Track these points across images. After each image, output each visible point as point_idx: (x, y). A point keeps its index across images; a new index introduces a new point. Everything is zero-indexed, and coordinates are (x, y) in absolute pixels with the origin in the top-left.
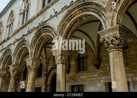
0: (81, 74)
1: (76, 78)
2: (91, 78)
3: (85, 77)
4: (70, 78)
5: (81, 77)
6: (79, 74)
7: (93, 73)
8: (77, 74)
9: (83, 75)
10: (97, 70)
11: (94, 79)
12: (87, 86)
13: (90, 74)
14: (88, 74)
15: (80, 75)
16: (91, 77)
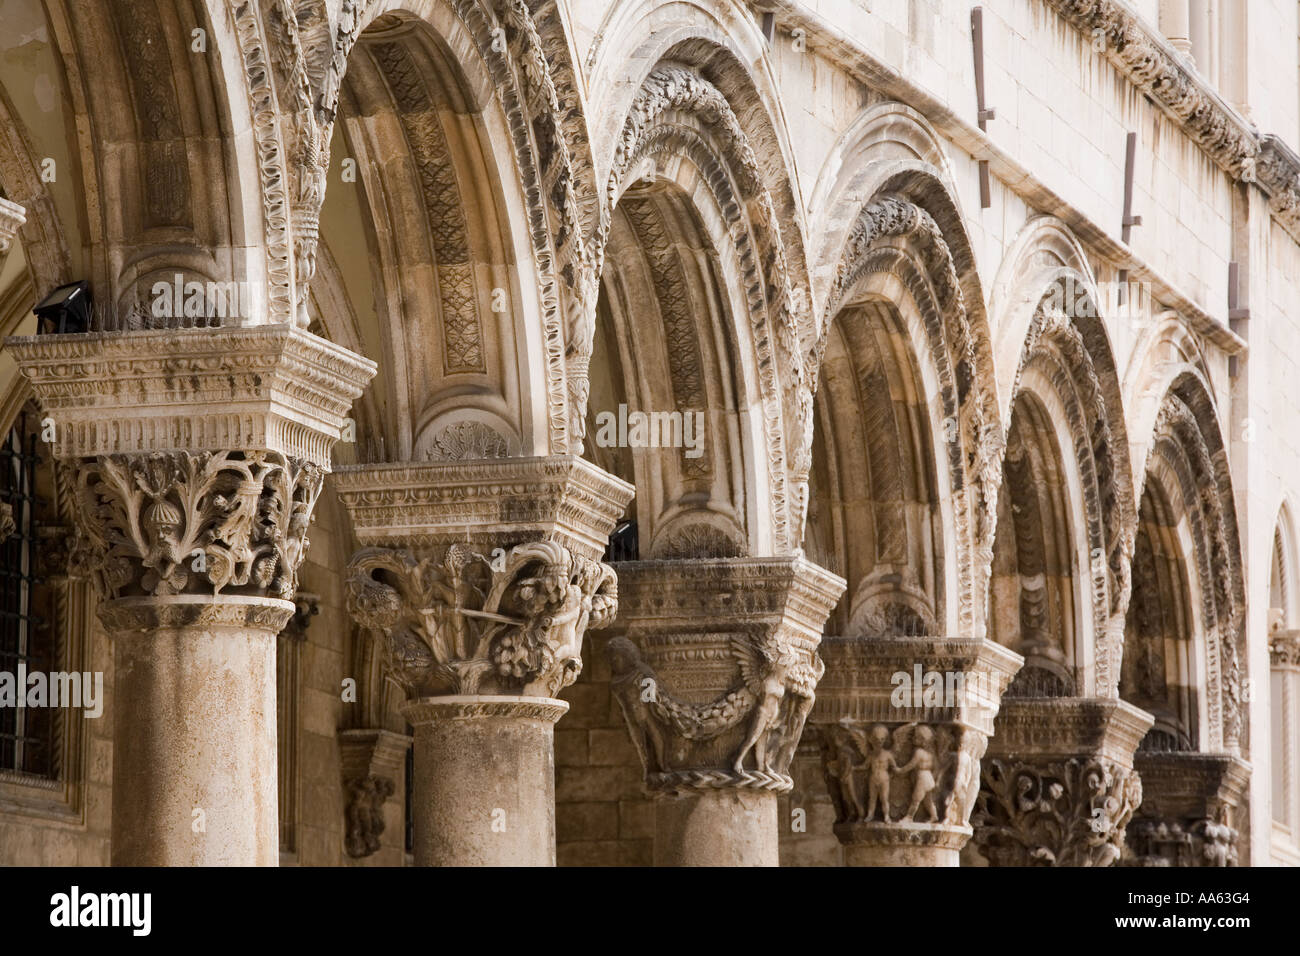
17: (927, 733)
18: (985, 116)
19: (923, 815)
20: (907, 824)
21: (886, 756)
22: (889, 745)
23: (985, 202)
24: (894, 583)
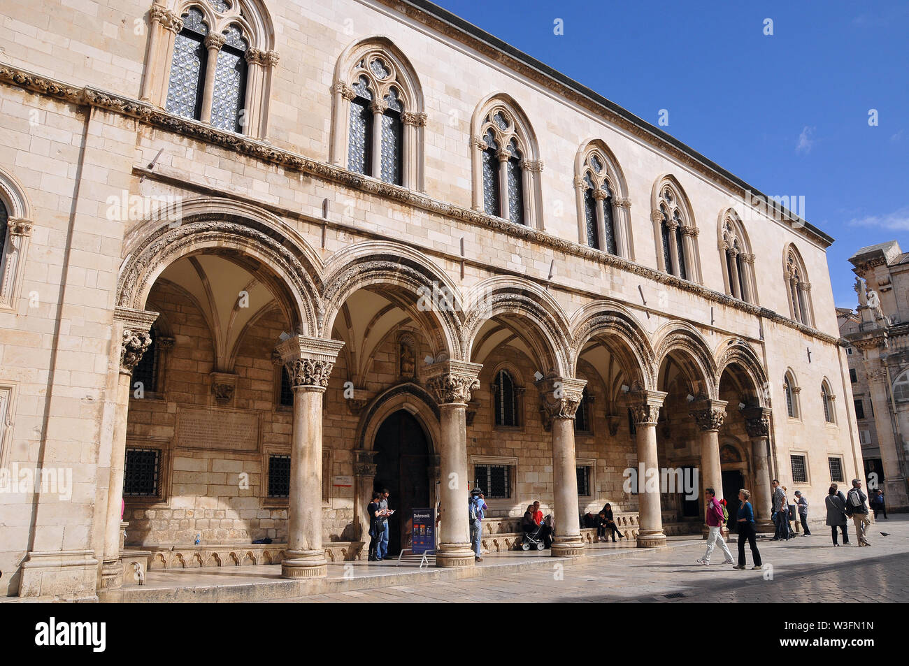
0: (507, 435)
1: (495, 443)
2: (532, 451)
3: (517, 445)
4: (475, 440)
5: (508, 444)
6: (502, 435)
7: (536, 439)
8: (495, 434)
9: (512, 440)
10: (545, 434)
11: (539, 454)
12: (522, 469)
13: (530, 439)
14: (526, 438)
15: (504, 438)
16: (532, 447)
17: (643, 407)
18: (645, 303)
19: (644, 421)
20: (641, 423)
21: (637, 412)
22: (637, 409)
23: (649, 317)
24: (637, 382)
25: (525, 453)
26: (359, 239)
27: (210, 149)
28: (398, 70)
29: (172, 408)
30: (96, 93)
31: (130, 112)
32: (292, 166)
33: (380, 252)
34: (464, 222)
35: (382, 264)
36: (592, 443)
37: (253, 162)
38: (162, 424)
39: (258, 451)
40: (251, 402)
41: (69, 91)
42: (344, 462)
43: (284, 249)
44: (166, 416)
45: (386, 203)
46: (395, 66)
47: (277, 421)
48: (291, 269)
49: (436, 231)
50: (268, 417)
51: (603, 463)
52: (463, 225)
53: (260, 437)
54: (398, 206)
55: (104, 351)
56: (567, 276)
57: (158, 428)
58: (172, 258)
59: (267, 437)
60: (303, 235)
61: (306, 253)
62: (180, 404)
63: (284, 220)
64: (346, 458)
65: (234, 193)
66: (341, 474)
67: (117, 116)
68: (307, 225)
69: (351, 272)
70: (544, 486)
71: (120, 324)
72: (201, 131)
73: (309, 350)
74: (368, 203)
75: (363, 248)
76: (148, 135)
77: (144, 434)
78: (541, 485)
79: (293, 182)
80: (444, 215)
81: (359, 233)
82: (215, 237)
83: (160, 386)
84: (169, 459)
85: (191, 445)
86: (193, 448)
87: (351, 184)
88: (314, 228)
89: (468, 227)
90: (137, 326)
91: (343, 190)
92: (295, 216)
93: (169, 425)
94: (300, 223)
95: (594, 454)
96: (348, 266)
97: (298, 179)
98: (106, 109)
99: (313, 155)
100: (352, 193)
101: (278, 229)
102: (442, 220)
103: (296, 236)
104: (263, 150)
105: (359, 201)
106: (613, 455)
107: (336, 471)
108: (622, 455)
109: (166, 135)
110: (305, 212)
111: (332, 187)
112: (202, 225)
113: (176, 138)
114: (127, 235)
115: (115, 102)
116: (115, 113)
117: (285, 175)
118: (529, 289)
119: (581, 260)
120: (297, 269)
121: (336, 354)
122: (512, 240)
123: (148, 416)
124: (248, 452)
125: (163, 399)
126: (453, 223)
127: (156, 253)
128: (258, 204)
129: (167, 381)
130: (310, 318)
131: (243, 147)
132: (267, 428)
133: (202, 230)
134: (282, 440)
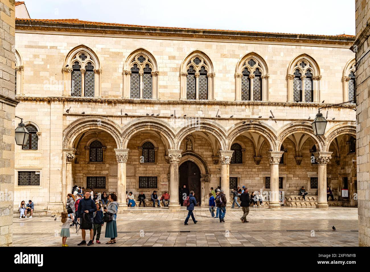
2: (249, 172)
3: (241, 170)
6: (233, 167)
7: (251, 168)
9: (238, 168)
10: (256, 165)
11: (252, 173)
12: (243, 179)
13: (248, 168)
14: (246, 167)
16: (249, 170)
18: (274, 117)
23: (276, 122)
25: (245, 173)
26: (134, 119)
27: (84, 103)
28: (148, 57)
29: (107, 166)
30: (50, 98)
31: (59, 100)
32: (109, 102)
33: (141, 121)
34: (176, 104)
35: (143, 124)
36: (285, 168)
37: (97, 104)
38: (105, 170)
39: (135, 176)
40: (132, 162)
41: (44, 99)
42: (165, 178)
43: (109, 126)
44: (106, 168)
45: (144, 105)
46: (147, 56)
47: (141, 167)
48: (112, 131)
49: (164, 110)
50: (137, 166)
51: (292, 176)
52: (175, 106)
53: (135, 172)
54: (148, 105)
55: (61, 159)
56: (226, 114)
57: (104, 171)
58: (77, 134)
59: (137, 172)
60: (115, 121)
61: (116, 126)
62: (110, 164)
63: (109, 118)
64: (166, 177)
65: (92, 114)
66: (164, 181)
67: (57, 102)
68: (116, 118)
69: (132, 129)
70: (255, 185)
71: (65, 152)
72: (80, 99)
73: (118, 152)
74: (137, 107)
75: (135, 121)
76: (66, 104)
77: (100, 173)
78: (253, 185)
79: (110, 106)
80: (167, 104)
81: (134, 117)
82: (89, 127)
83: (104, 160)
84: (108, 179)
85: (114, 175)
86: (115, 176)
87: (131, 102)
88: (118, 118)
89: (178, 106)
90: (69, 152)
91: (128, 105)
92: (112, 116)
93: (107, 170)
94: (114, 118)
95: (286, 172)
96: (130, 128)
97: (112, 105)
98: (54, 101)
99: (117, 96)
100: (131, 105)
101: (107, 121)
102: (167, 106)
103: (112, 122)
104: (99, 100)
105: (134, 107)
106: (297, 173)
107: (162, 180)
108: (304, 173)
109: (71, 103)
110: (115, 114)
111: (124, 105)
112: (84, 125)
113: (74, 103)
114: (64, 131)
115: (55, 99)
116: (56, 101)
117: (108, 105)
118: (206, 122)
119: (235, 107)
120: (114, 131)
121: (127, 152)
122: (198, 106)
123: (100, 168)
124: (131, 176)
125: (104, 163)
126: (171, 106)
127: (72, 134)
128: (99, 116)
129: (105, 159)
130: (119, 144)
131: (93, 101)
132: (137, 169)
133: (84, 126)
134: (142, 172)
